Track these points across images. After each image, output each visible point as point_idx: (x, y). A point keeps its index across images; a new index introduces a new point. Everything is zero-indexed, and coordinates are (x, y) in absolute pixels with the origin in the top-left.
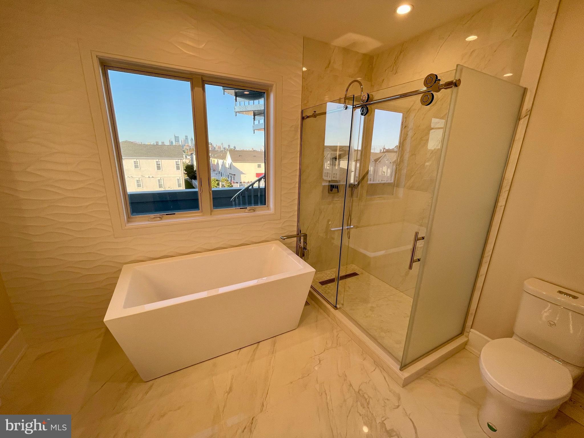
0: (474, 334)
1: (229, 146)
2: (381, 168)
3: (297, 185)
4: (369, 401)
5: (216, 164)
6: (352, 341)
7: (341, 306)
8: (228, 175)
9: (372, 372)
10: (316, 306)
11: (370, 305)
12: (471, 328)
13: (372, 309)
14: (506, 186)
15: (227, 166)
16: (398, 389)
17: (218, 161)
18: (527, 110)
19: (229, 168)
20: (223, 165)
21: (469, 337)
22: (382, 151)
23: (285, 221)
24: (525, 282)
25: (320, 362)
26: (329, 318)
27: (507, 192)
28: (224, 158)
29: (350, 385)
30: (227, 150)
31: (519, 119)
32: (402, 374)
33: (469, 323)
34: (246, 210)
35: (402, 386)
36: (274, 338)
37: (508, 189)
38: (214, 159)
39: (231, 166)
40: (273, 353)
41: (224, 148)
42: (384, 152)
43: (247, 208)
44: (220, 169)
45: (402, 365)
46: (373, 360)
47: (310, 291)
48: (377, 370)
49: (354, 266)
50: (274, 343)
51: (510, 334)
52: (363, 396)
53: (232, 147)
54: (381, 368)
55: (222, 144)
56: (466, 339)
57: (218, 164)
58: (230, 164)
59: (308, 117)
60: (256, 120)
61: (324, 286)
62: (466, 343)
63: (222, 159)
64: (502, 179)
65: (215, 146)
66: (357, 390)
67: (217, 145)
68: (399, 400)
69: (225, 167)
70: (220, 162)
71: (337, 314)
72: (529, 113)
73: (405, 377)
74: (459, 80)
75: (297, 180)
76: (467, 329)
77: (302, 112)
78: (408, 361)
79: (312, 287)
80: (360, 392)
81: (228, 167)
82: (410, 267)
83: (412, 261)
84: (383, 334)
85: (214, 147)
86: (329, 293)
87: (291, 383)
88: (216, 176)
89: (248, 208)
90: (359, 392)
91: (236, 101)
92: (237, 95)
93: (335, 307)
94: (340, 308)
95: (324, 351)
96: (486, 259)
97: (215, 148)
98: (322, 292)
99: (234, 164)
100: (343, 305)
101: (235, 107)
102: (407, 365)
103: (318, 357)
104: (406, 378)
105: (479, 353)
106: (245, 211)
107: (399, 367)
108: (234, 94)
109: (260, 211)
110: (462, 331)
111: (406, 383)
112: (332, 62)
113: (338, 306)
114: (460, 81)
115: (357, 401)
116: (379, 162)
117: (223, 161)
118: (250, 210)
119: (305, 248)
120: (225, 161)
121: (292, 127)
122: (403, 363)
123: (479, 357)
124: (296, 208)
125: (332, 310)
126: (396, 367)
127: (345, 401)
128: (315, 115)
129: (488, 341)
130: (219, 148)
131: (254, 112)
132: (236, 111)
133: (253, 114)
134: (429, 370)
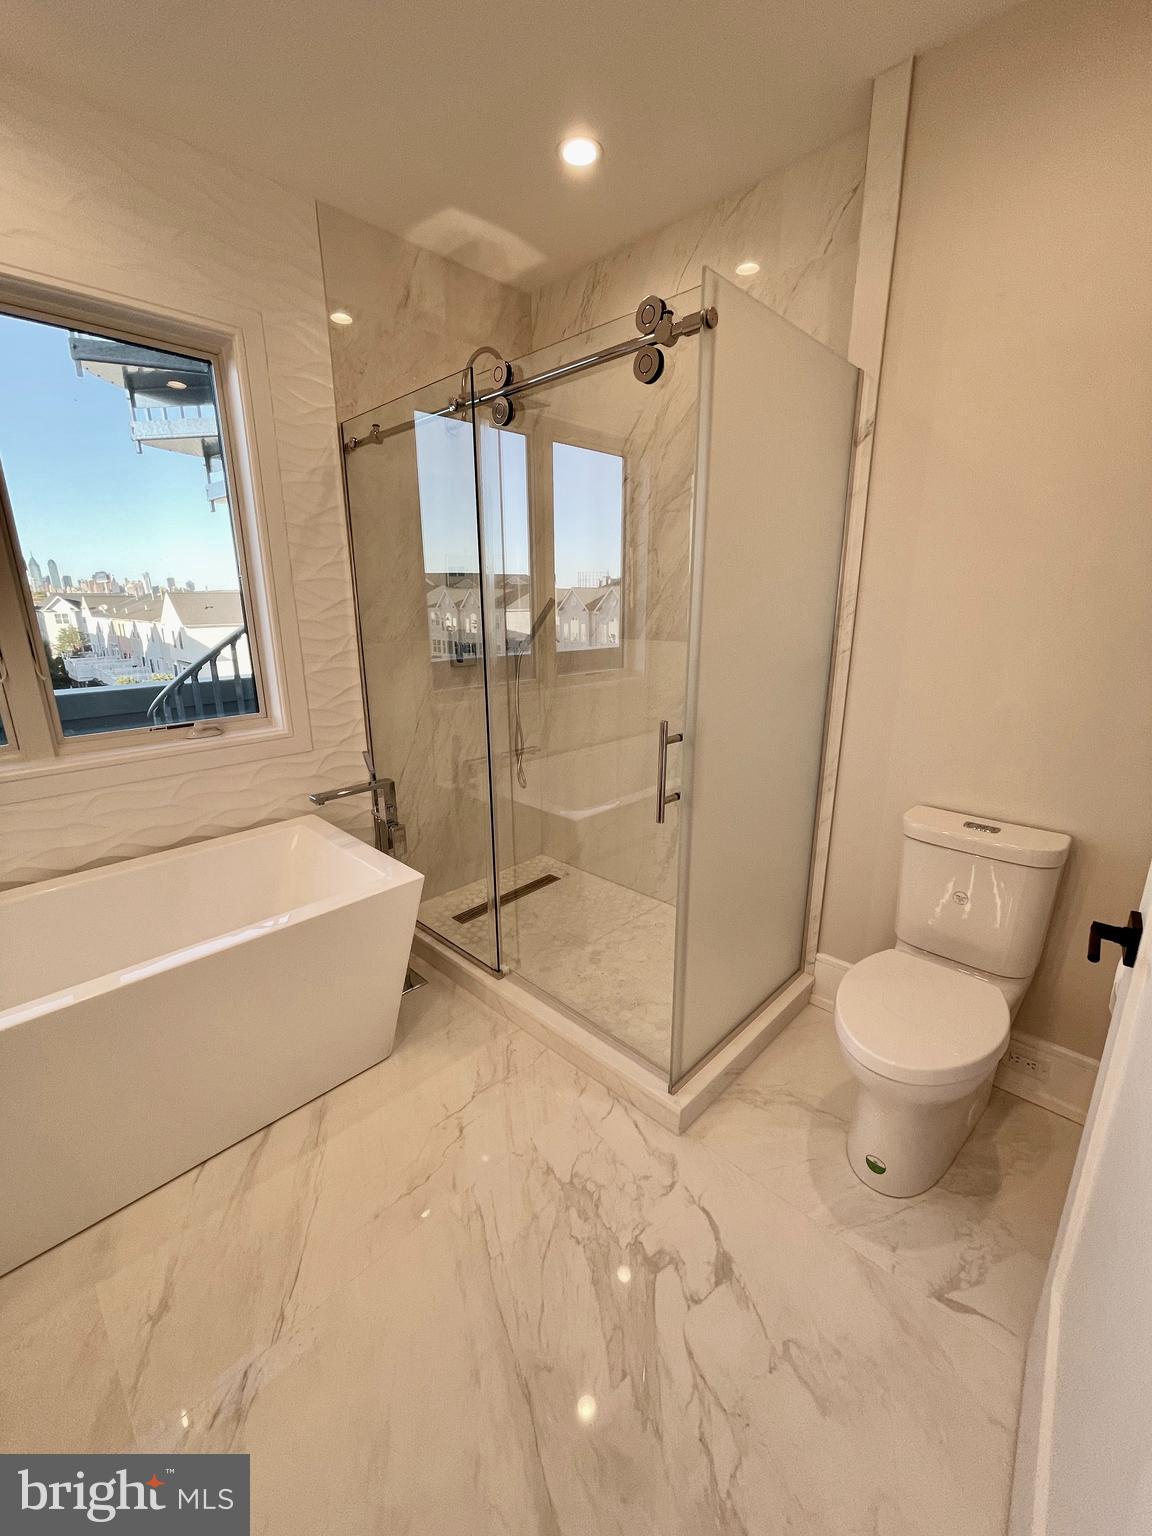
0: (824, 963)
1: (171, 581)
2: (605, 627)
3: (354, 646)
4: (599, 1199)
5: (128, 636)
6: (550, 1051)
7: (512, 966)
8: (175, 667)
9: (605, 1118)
10: (448, 981)
11: (589, 949)
12: (818, 951)
13: (595, 958)
14: (848, 602)
15: (169, 640)
16: (669, 1143)
17: (134, 626)
18: (868, 421)
19: (175, 646)
20: (155, 637)
21: (816, 974)
22: (604, 583)
23: (329, 755)
24: (906, 818)
25: (461, 1132)
26: (485, 1006)
27: (852, 616)
28: (154, 615)
29: (547, 1170)
30: (163, 594)
31: (854, 443)
32: (675, 1102)
33: (812, 942)
34: (192, 733)
35: (677, 1131)
36: (322, 1098)
37: (853, 609)
38: (121, 622)
39: (181, 641)
40: (316, 1144)
41: (156, 589)
42: (607, 585)
43: (192, 725)
44: (145, 649)
45: (674, 1076)
46: (604, 1085)
47: (416, 939)
48: (618, 1111)
49: (545, 859)
50: (320, 1117)
51: (890, 942)
52: (584, 1188)
53: (181, 585)
54: (626, 1104)
55: (146, 575)
56: (811, 980)
57: (135, 634)
58: (176, 635)
59: (358, 444)
60: (212, 468)
61: (467, 925)
62: (810, 990)
63: (150, 620)
64: (839, 586)
65: (121, 582)
66: (566, 1179)
67: (131, 581)
68: (674, 1169)
69: (164, 646)
70: (144, 629)
71: (506, 989)
72: (872, 428)
73: (683, 1107)
74: (713, 310)
75: (352, 630)
76: (810, 957)
77: (341, 429)
78: (687, 1064)
79: (420, 925)
80: (576, 1181)
81: (173, 644)
82: (660, 818)
83: (662, 800)
84: (626, 1015)
85: (120, 587)
86: (480, 939)
87: (377, 1216)
88: (135, 672)
89: (198, 724)
90: (571, 1182)
91: (134, 405)
92: (136, 387)
93: (498, 972)
94: (510, 971)
95: (473, 1097)
96: (829, 782)
97: (122, 590)
98: (463, 940)
99: (191, 633)
100: (518, 961)
101: (134, 424)
102: (684, 1075)
103: (457, 1118)
104: (685, 1108)
105: (832, 1003)
106: (187, 733)
107: (666, 1086)
108: (121, 381)
109: (241, 731)
110: (800, 964)
111: (687, 1123)
112: (414, 291)
113: (504, 968)
114: (716, 314)
115: (567, 1208)
116: (599, 610)
117: (152, 625)
118: (205, 730)
119: (392, 822)
120: (159, 626)
121: (313, 472)
122: (674, 1073)
123: (832, 1011)
124: (360, 715)
125: (489, 980)
126: (657, 1087)
127: (535, 1217)
128: (377, 436)
129: (846, 970)
130: (138, 586)
131: (203, 442)
132: (139, 438)
133: (201, 451)
134: (739, 1074)
